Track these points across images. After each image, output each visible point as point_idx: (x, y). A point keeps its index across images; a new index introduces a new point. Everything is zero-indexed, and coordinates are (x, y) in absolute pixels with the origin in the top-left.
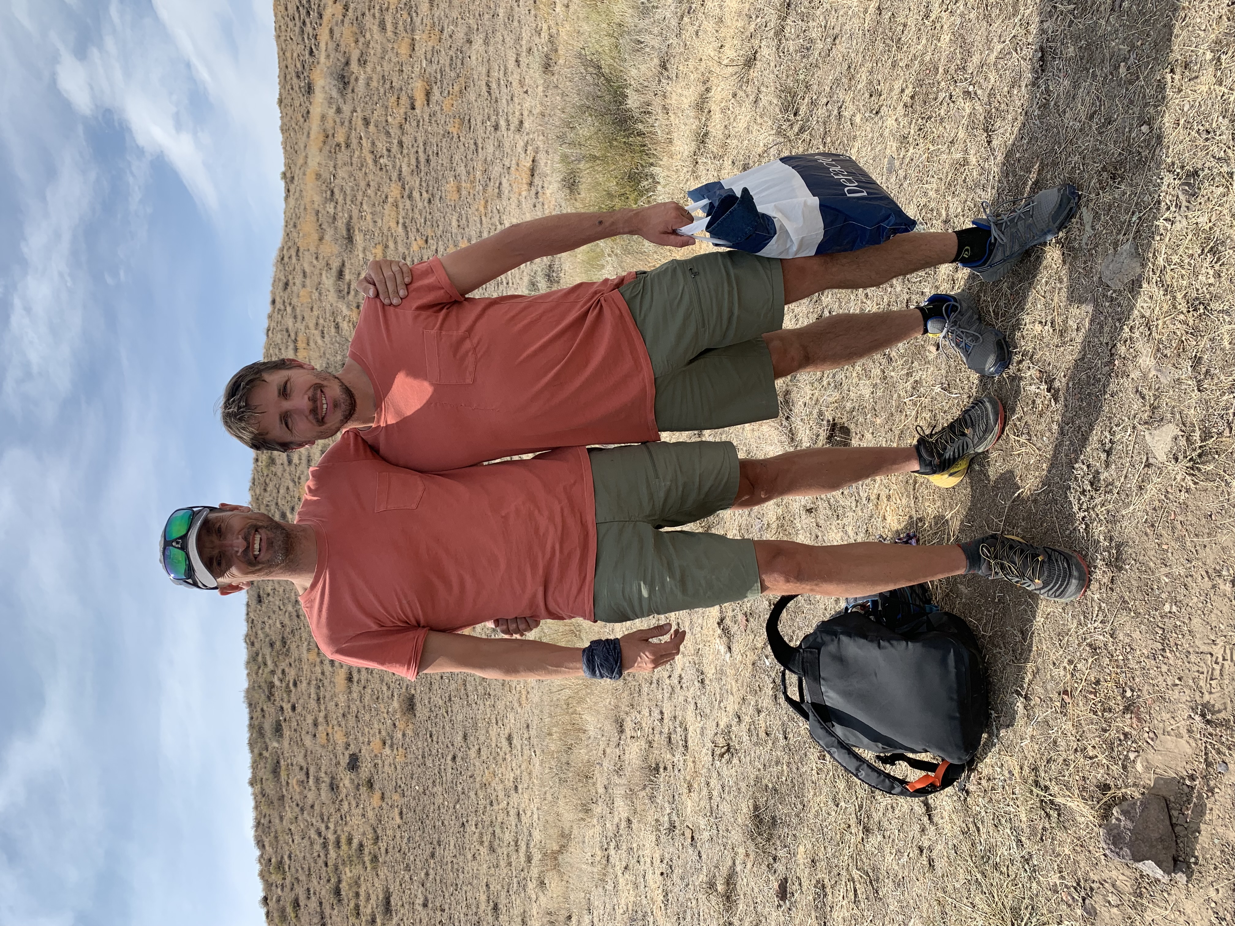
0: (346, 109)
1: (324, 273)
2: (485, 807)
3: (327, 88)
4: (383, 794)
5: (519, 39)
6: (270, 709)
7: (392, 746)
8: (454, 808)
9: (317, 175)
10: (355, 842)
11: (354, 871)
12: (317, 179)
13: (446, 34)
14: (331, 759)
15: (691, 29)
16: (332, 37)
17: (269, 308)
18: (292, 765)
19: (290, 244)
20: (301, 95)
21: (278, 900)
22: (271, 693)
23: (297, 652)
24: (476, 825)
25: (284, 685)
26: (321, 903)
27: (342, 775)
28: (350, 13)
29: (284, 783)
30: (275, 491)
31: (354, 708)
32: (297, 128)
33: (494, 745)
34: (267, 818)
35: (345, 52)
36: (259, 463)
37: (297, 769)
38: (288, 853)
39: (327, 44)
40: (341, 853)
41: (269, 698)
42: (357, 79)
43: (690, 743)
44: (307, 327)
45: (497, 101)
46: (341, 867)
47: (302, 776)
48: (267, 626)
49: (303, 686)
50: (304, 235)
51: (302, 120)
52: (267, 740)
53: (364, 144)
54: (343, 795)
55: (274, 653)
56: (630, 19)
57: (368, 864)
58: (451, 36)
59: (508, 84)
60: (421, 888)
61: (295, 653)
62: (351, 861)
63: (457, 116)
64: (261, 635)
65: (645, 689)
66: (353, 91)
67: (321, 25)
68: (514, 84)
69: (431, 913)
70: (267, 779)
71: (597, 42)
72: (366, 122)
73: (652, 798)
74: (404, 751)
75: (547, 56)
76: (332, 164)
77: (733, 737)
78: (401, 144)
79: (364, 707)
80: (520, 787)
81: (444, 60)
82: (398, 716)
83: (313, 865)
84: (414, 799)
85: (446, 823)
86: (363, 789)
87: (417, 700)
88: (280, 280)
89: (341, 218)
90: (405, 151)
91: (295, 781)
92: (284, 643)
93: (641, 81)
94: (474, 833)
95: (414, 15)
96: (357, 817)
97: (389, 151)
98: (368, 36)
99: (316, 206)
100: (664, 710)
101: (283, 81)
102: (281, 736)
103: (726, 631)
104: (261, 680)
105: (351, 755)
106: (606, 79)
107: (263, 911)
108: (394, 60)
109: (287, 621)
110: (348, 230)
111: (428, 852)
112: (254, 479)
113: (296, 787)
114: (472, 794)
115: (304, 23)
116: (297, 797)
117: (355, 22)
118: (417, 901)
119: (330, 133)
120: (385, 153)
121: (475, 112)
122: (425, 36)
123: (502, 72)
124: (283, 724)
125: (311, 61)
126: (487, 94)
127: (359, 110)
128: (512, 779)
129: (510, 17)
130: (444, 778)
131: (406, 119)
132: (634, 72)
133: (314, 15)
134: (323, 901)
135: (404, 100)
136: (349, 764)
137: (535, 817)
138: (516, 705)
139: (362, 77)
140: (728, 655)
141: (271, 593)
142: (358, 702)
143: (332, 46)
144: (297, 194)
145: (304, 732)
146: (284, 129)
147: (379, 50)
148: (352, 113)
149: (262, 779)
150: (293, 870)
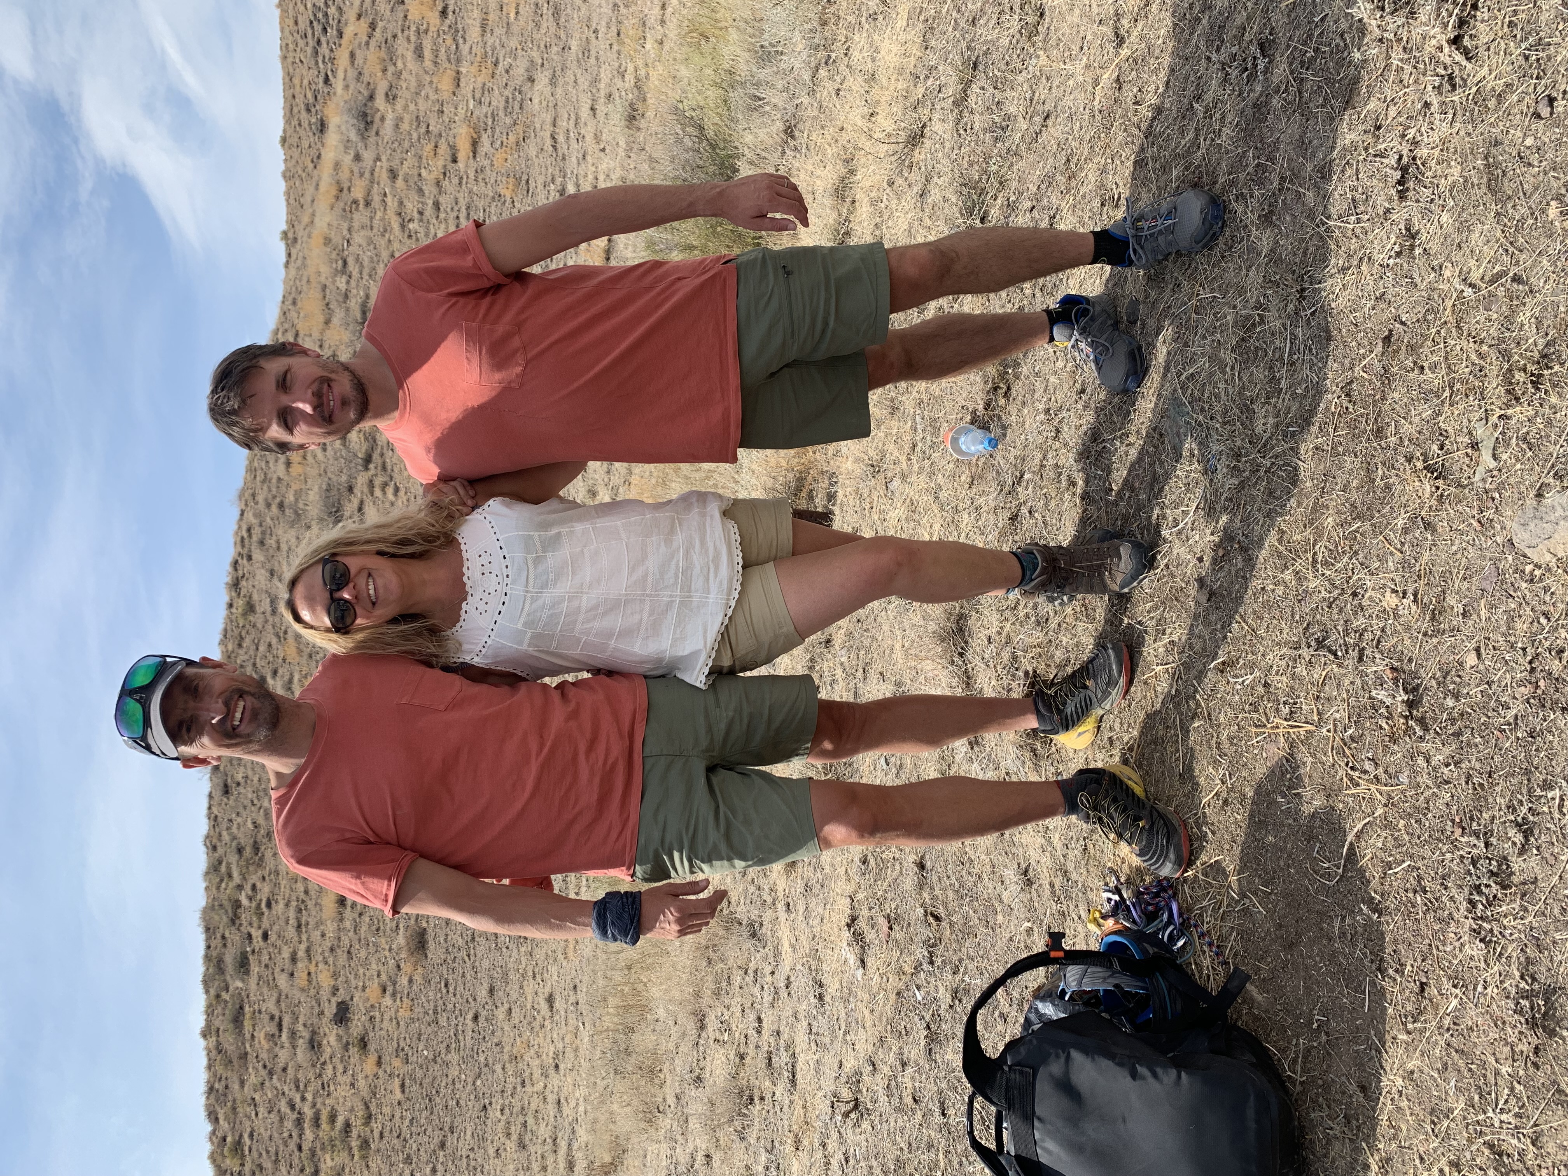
0: (368, 156)
2: (515, 1088)
3: (343, 128)
4: (380, 1057)
5: (596, 80)
6: (234, 936)
7: (394, 995)
8: (474, 1084)
9: (326, 238)
10: (340, 1120)
11: (336, 1159)
12: (325, 244)
13: (501, 68)
14: (312, 1008)
15: (831, 86)
16: (352, 63)
18: (260, 1012)
19: (286, 326)
20: (311, 134)
22: (235, 915)
23: (273, 862)
24: (502, 1110)
25: (254, 905)
27: (327, 1030)
28: (378, 33)
29: (248, 1036)
30: (253, 647)
31: (346, 941)
32: (304, 175)
33: (529, 1007)
34: (223, 1083)
35: (369, 83)
36: (234, 610)
37: (265, 1017)
38: (249, 1130)
39: (346, 71)
40: (321, 1134)
41: (233, 922)
42: (383, 119)
43: (799, 1076)
45: (564, 159)
46: (319, 1152)
47: (272, 1028)
48: (235, 826)
49: (279, 908)
50: (306, 316)
51: (311, 166)
52: (228, 978)
53: (389, 204)
54: (326, 1056)
55: (242, 863)
56: (744, 66)
57: (355, 1151)
58: (507, 72)
59: (580, 138)
61: (270, 863)
62: (333, 1146)
63: (512, 175)
64: (226, 837)
65: (737, 979)
66: (377, 134)
67: (340, 45)
68: (588, 138)
70: (225, 1030)
71: (699, 93)
72: (393, 174)
73: (741, 1136)
74: (410, 1003)
75: (631, 105)
76: (345, 225)
77: (864, 1090)
78: (437, 205)
79: (360, 940)
80: (562, 1066)
81: (498, 101)
82: (403, 955)
83: (281, 1148)
84: (421, 1067)
85: (462, 1102)
86: (353, 1050)
87: (430, 937)
89: (355, 296)
90: (442, 216)
91: (262, 1035)
92: (256, 848)
93: (759, 151)
94: (499, 1121)
95: (461, 41)
96: (343, 1087)
97: (421, 213)
98: (400, 64)
99: (322, 279)
100: (763, 1016)
101: (288, 114)
102: (247, 972)
103: (858, 937)
104: (224, 897)
105: (339, 1004)
106: (711, 144)
108: (433, 97)
109: (261, 821)
111: (436, 1141)
112: (226, 630)
113: (263, 1042)
114: (498, 1068)
115: (319, 42)
116: (264, 1055)
117: (383, 45)
119: (345, 186)
120: (416, 215)
121: (535, 172)
122: (474, 69)
123: (572, 122)
124: (251, 958)
125: (326, 91)
126: (551, 149)
127: (384, 158)
128: (551, 1054)
129: (586, 51)
130: (462, 1043)
131: (445, 174)
132: (749, 138)
133: (332, 32)
135: (443, 149)
136: (336, 1015)
137: (581, 1109)
138: (561, 957)
139: (390, 117)
140: (861, 971)
141: (242, 781)
142: (351, 934)
143: (352, 74)
144: (299, 262)
145: (277, 970)
146: (287, 176)
147: (413, 84)
148: (375, 161)
149: (218, 1029)
150: (255, 1154)
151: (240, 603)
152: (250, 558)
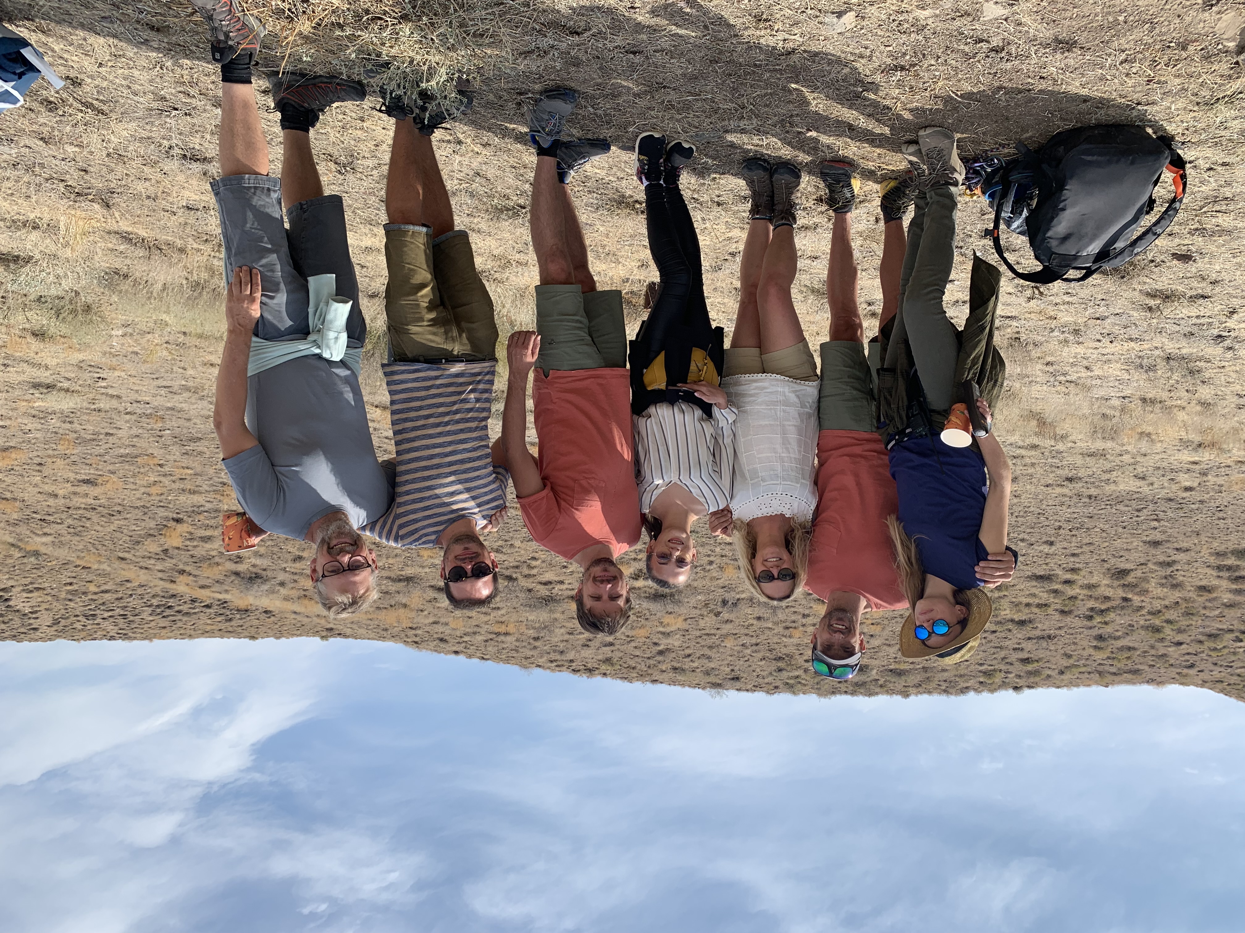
0: (282, 577)
1: (438, 605)
3: (258, 594)
11: (1005, 607)
17: (461, 658)
18: (896, 658)
19: (403, 635)
20: (248, 618)
21: (1019, 676)
26: (1029, 639)
28: (187, 569)
29: (912, 666)
30: (636, 659)
34: (942, 683)
35: (226, 575)
36: (608, 672)
38: (977, 666)
39: (209, 592)
42: (254, 566)
44: (486, 623)
46: (999, 619)
48: (762, 673)
50: (397, 622)
51: (273, 618)
52: (869, 679)
55: (789, 668)
57: (1001, 594)
60: (1035, 547)
61: (791, 650)
64: (770, 679)
66: (265, 570)
69: (1060, 538)
70: (906, 681)
72: (298, 559)
83: (992, 644)
88: (435, 646)
89: (388, 586)
92: (781, 658)
95: (201, 509)
98: (214, 553)
99: (371, 610)
104: (812, 682)
107: (1027, 692)
109: (760, 655)
110: (400, 580)
112: (621, 678)
115: (179, 612)
117: (198, 565)
118: (1046, 551)
119: (302, 593)
122: (226, 500)
127: (284, 565)
133: (171, 602)
134: (1027, 636)
143: (217, 587)
144: (354, 626)
146: (279, 635)
148: (286, 572)
149: (904, 686)
150: (993, 662)
151: (604, 668)
152: (572, 661)
